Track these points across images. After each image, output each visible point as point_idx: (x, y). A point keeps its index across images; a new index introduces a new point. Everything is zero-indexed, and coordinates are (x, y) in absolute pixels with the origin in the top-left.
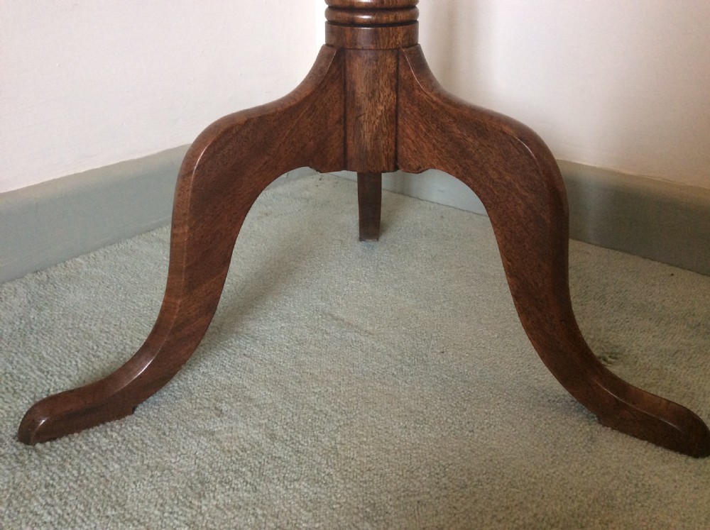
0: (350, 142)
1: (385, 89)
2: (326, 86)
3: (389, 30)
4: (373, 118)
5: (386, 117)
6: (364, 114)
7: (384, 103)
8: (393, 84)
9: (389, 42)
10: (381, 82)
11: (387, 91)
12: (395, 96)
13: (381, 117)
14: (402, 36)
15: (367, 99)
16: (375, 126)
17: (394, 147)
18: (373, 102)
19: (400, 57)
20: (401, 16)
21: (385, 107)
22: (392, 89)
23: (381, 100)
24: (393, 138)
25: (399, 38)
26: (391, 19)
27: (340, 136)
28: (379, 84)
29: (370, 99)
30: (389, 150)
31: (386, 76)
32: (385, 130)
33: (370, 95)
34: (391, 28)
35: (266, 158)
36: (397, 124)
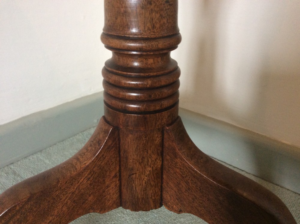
0: (124, 190)
1: (153, 156)
2: (103, 155)
3: (156, 115)
4: (143, 176)
5: (153, 175)
6: (136, 173)
7: (152, 166)
8: (159, 151)
9: (156, 124)
10: (149, 152)
11: (154, 157)
12: (161, 159)
13: (149, 175)
14: (166, 118)
15: (138, 163)
16: (144, 182)
17: (160, 193)
18: (143, 165)
19: (165, 132)
20: (166, 103)
21: (153, 168)
22: (158, 154)
23: (149, 164)
24: (160, 187)
25: (164, 120)
26: (158, 108)
27: (116, 186)
28: (147, 153)
29: (140, 163)
30: (156, 195)
31: (153, 146)
32: (152, 183)
33: (141, 161)
34: (157, 114)
35: (51, 218)
36: (162, 178)
